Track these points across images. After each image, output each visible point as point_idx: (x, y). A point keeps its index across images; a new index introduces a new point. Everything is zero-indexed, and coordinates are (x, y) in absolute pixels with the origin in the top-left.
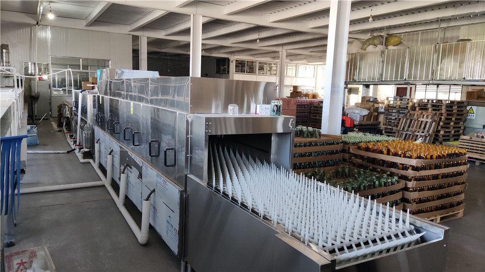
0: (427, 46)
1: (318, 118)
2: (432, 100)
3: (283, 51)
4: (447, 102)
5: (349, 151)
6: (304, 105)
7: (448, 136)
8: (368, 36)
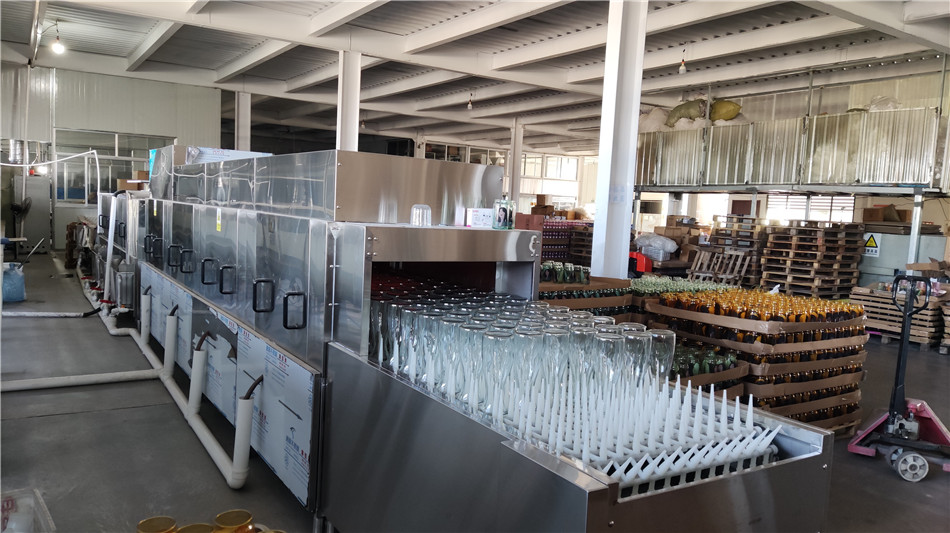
0: (788, 121)
1: (584, 254)
2: (799, 222)
3: (518, 128)
4: (827, 225)
5: (643, 308)
6: (558, 231)
7: (830, 289)
8: (677, 101)
